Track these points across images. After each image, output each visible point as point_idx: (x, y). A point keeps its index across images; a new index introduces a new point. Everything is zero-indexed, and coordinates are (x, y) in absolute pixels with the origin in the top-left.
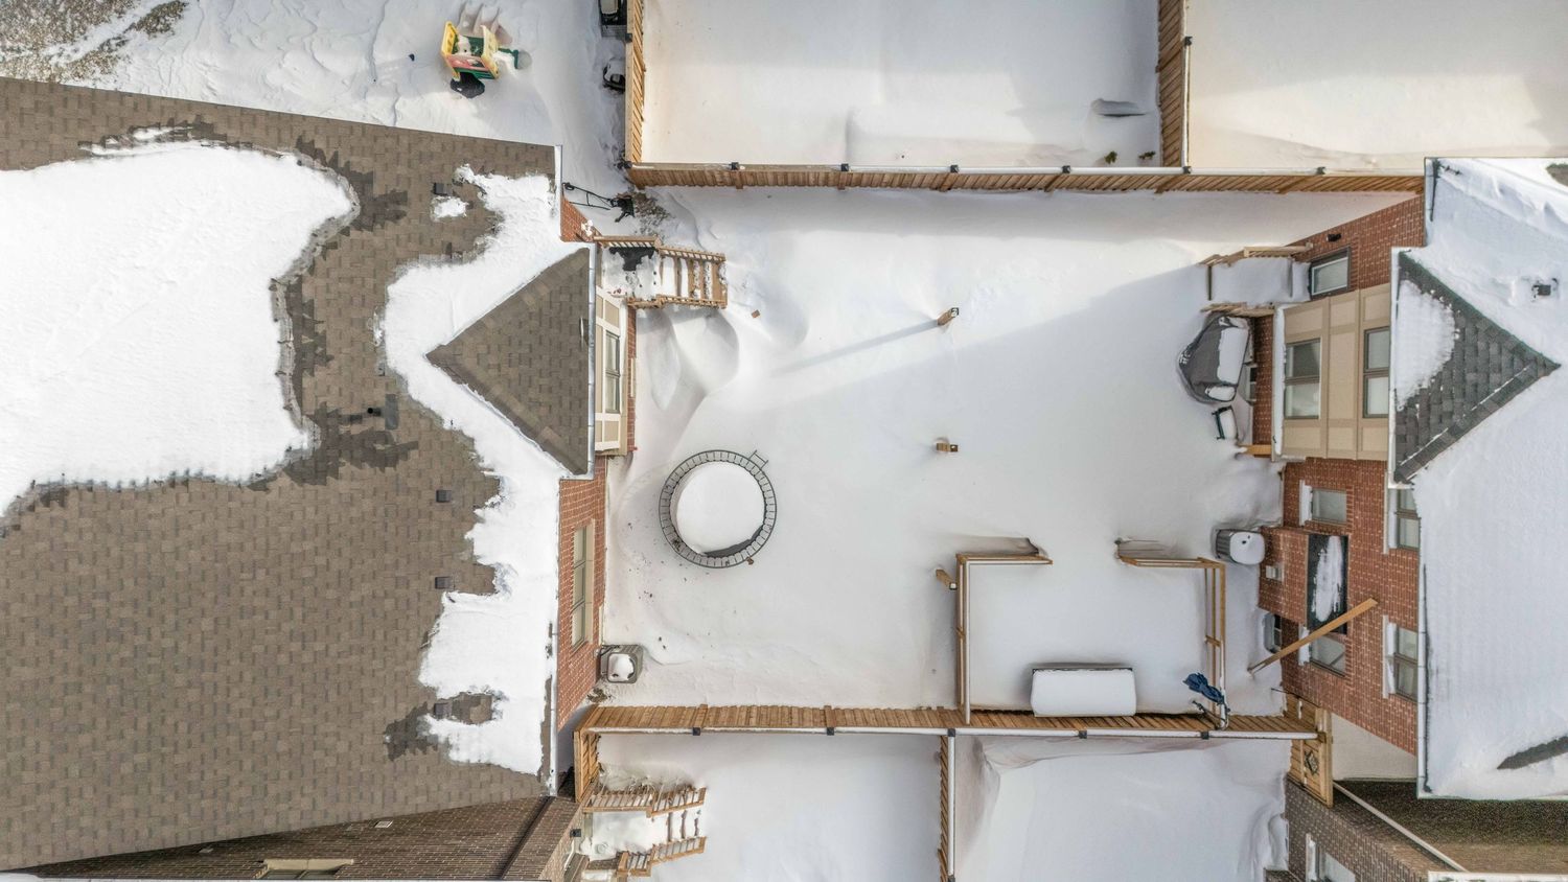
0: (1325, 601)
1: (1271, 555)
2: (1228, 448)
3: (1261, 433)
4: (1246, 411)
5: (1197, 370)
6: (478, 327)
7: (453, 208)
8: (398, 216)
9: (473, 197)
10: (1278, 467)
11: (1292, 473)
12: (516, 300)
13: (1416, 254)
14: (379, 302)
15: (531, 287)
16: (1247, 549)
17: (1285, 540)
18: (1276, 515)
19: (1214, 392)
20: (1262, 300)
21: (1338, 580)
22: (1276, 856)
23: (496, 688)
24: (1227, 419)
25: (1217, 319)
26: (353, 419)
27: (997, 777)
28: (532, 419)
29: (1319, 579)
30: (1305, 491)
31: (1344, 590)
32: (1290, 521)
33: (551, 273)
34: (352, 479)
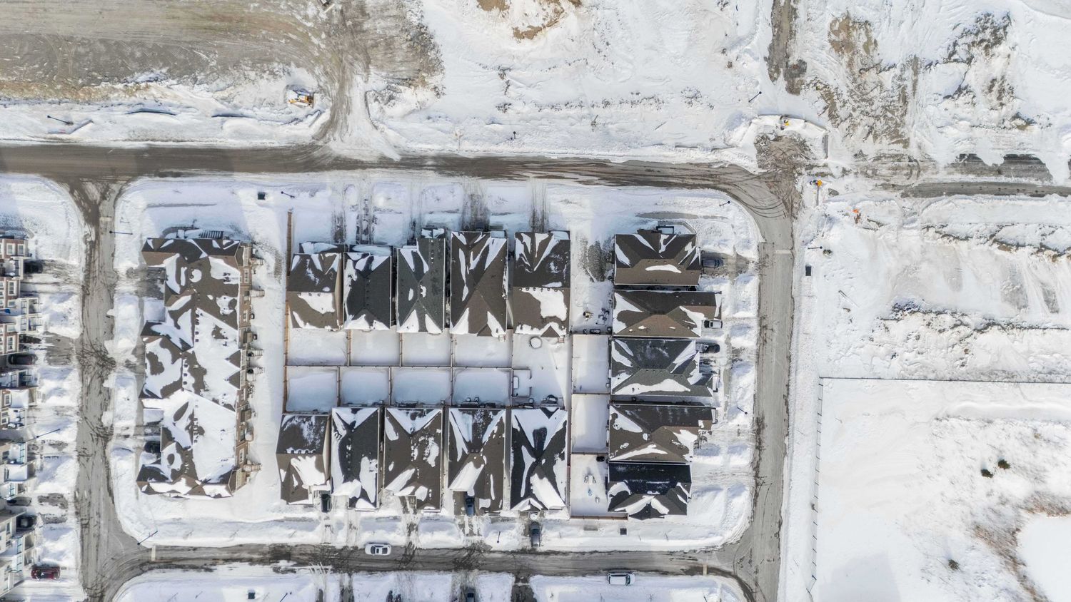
2: (542, 398)
5: (551, 396)
6: (553, 329)
12: (556, 332)
13: (560, 409)
16: (531, 401)
24: (546, 398)
25: (556, 399)
27: (506, 372)
28: (546, 333)
33: (558, 335)
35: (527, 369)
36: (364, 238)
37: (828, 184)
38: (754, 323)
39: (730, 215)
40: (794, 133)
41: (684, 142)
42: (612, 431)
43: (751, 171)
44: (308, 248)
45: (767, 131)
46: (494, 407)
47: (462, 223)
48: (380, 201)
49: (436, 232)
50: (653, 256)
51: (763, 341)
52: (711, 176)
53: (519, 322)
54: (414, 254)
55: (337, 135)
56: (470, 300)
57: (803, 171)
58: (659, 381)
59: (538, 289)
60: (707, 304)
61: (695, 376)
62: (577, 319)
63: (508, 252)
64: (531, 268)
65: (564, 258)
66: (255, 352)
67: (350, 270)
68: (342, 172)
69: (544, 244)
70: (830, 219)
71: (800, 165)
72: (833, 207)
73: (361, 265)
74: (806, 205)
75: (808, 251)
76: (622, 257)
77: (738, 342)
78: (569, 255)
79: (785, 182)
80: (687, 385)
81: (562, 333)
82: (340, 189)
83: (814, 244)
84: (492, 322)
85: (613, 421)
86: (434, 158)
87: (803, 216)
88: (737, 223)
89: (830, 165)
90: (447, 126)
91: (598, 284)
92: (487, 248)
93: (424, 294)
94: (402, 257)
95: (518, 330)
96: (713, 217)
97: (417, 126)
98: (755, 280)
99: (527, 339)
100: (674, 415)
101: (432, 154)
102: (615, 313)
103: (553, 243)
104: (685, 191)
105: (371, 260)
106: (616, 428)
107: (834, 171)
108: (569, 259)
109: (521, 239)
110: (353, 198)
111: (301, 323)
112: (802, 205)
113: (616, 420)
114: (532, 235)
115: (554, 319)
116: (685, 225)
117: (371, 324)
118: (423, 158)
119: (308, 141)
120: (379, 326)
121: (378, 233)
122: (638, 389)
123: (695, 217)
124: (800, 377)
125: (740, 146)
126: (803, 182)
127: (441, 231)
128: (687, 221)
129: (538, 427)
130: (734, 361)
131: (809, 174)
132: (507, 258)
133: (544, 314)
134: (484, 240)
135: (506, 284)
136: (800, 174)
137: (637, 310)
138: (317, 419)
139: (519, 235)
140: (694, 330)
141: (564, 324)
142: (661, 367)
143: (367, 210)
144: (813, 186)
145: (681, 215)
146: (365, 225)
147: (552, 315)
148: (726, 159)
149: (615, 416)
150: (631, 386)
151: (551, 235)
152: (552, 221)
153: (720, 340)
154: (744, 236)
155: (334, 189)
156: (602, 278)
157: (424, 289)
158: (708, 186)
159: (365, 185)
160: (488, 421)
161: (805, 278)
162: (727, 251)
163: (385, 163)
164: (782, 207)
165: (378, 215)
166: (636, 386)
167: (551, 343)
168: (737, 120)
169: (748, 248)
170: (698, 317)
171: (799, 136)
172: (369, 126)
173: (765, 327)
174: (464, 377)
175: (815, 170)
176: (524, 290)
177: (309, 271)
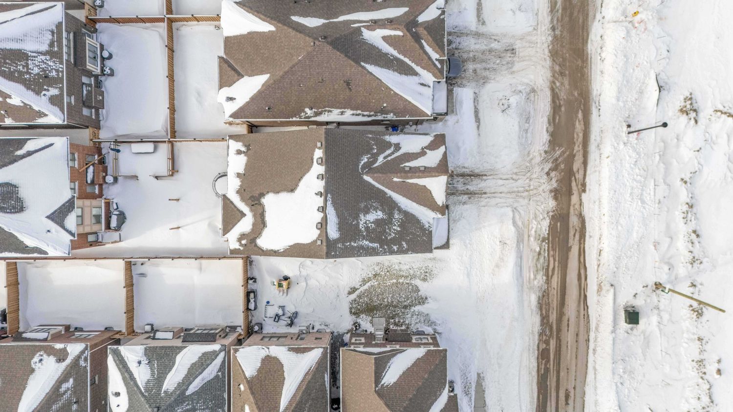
0: (91, 169)
1: (104, 178)
2: (115, 201)
3: (108, 205)
4: (112, 209)
5: (122, 218)
6: (239, 221)
7: (244, 242)
8: (251, 240)
9: (241, 245)
10: (104, 197)
11: (101, 195)
12: (233, 226)
13: (72, 238)
14: (254, 225)
15: (231, 229)
16: (109, 179)
17: (101, 182)
18: (104, 186)
19: (118, 213)
20: (108, 233)
21: (88, 174)
22: (102, 112)
23: (235, 156)
24: (115, 207)
25: (118, 228)
26: (256, 204)
27: (162, 128)
28: (231, 204)
29: (92, 174)
30: (97, 192)
31: (87, 172)
32: (101, 186)
33: (228, 231)
34: (256, 194)
35: (174, 170)
42: (32, 350)
56: (293, 33)
59: (320, 185)
62: (269, 267)
63: (403, 118)
64: (369, 168)
65: (394, 241)
76: (399, 366)
78: (401, 251)
81: (232, 240)
84: (248, 87)
85: (50, 351)
92: (412, 72)
95: (235, 145)
102: (279, 351)
103: (425, 215)
106: (36, 359)
108: (392, 252)
109: (433, 146)
113: (52, 359)
114: (442, 168)
115: (260, 223)
122: (118, 403)
129: (23, 193)
132: (391, 116)
133: (270, 201)
134: (428, 64)
147: (268, 218)
149: (61, 356)
150: (123, 390)
152: (465, 211)
160: (36, 85)
176: (318, 153)
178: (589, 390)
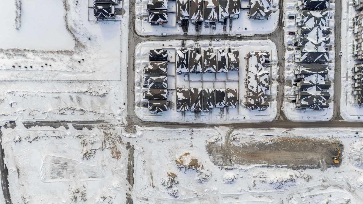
6: (180, 90)
27: (190, 80)
35: (185, 81)
36: (222, 109)
37: (121, 123)
38: (135, 92)
39: (142, 116)
40: (128, 134)
41: (152, 131)
42: (167, 68)
43: (137, 125)
44: (234, 106)
45: (134, 134)
46: (192, 72)
47: (200, 113)
48: (219, 117)
49: (206, 111)
50: (159, 106)
51: (134, 88)
52: (146, 124)
53: (187, 91)
54: (210, 106)
55: (228, 131)
56: (198, 96)
57: (126, 126)
58: (157, 79)
59: (183, 99)
60: (147, 96)
61: (149, 80)
62: (175, 92)
63: (190, 107)
64: (185, 103)
65: (178, 105)
66: (245, 83)
67: (224, 102)
68: (227, 123)
69: (182, 109)
70: (120, 115)
71: (126, 127)
72: (119, 118)
73: (222, 103)
74: (125, 118)
75: (125, 108)
76: (165, 106)
77: (139, 88)
79: (130, 123)
80: (151, 79)
81: (178, 89)
82: (227, 120)
83: (123, 110)
84: (193, 91)
85: (166, 70)
86: (207, 127)
87: (126, 116)
88: (140, 114)
89: (120, 127)
90: (204, 134)
91: (170, 100)
92: (194, 107)
93: (208, 97)
94: (213, 105)
95: (188, 89)
96: (145, 115)
97: (210, 134)
98: (136, 102)
99: (186, 88)
100: (153, 72)
101: (207, 128)
102: (166, 94)
104: (151, 121)
105: (220, 104)
107: (119, 126)
109: (187, 109)
110: (225, 118)
111: (235, 90)
112: (126, 118)
114: (185, 110)
115: (180, 92)
116: (151, 113)
117: (220, 90)
118: (209, 127)
119: (235, 130)
120: (218, 90)
121: (219, 110)
122: (161, 77)
123: (149, 115)
124: (125, 81)
125: (140, 131)
126: (126, 123)
127: (205, 111)
128: (151, 114)
129: (183, 68)
130: (140, 84)
131: (125, 125)
132: (190, 105)
133: (182, 93)
134: (195, 109)
135: (190, 100)
136: (127, 125)
137: (162, 94)
138: (231, 69)
139: (188, 110)
140: (149, 90)
141: (177, 91)
142: (156, 82)
143: (221, 115)
144: (124, 122)
145: (152, 115)
146: (222, 112)
148: (143, 128)
149: (166, 71)
150: (163, 78)
151: (181, 110)
152: (181, 114)
153: (143, 88)
154: (138, 111)
155: (229, 120)
156: (169, 101)
157: (208, 98)
158: (147, 122)
159: (222, 121)
160: (194, 70)
161: (125, 102)
162: (142, 108)
163: (218, 126)
164: (130, 118)
165: (219, 114)
166: (162, 78)
167: (180, 87)
168: (141, 136)
169: (137, 109)
170: (149, 93)
171: (127, 133)
172: (221, 133)
173: (133, 91)
174: (199, 79)
175: (123, 126)
176: (186, 98)
177: (233, 102)
178: (160, 127)
